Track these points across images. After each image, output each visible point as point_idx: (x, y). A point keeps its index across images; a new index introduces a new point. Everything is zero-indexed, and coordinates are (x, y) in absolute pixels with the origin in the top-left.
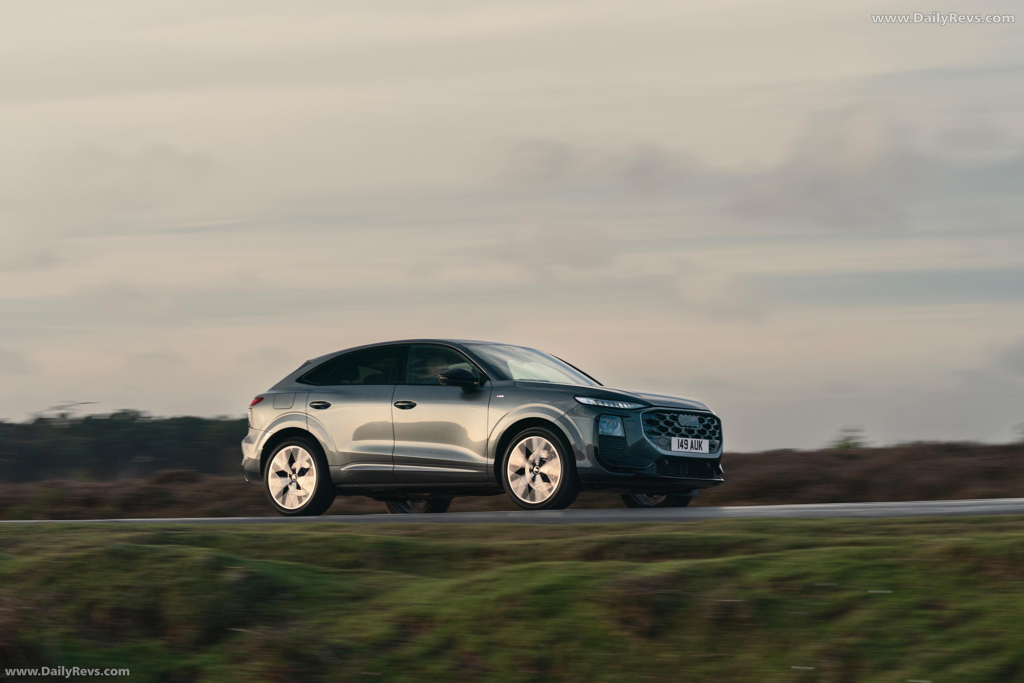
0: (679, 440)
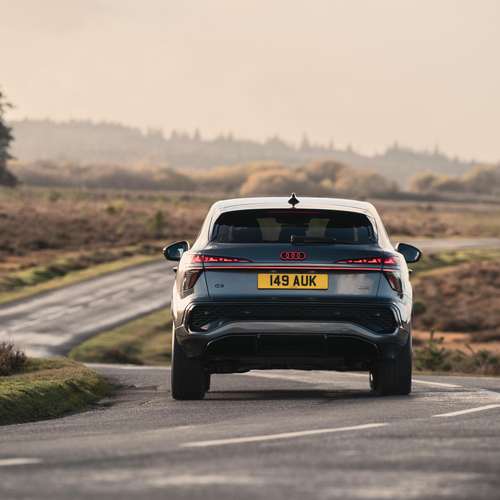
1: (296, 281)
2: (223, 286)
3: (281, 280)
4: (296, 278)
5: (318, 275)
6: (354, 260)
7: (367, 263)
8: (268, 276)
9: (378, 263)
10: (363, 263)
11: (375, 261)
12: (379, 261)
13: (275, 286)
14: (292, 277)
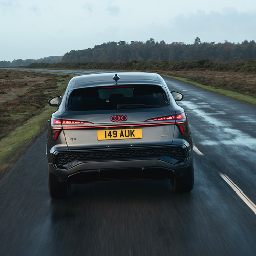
1: (122, 134)
2: (75, 139)
3: (112, 134)
4: (122, 132)
5: (135, 129)
6: (157, 118)
7: (166, 120)
8: (103, 131)
9: (172, 119)
10: (163, 120)
11: (170, 118)
12: (173, 117)
13: (108, 138)
14: (119, 131)
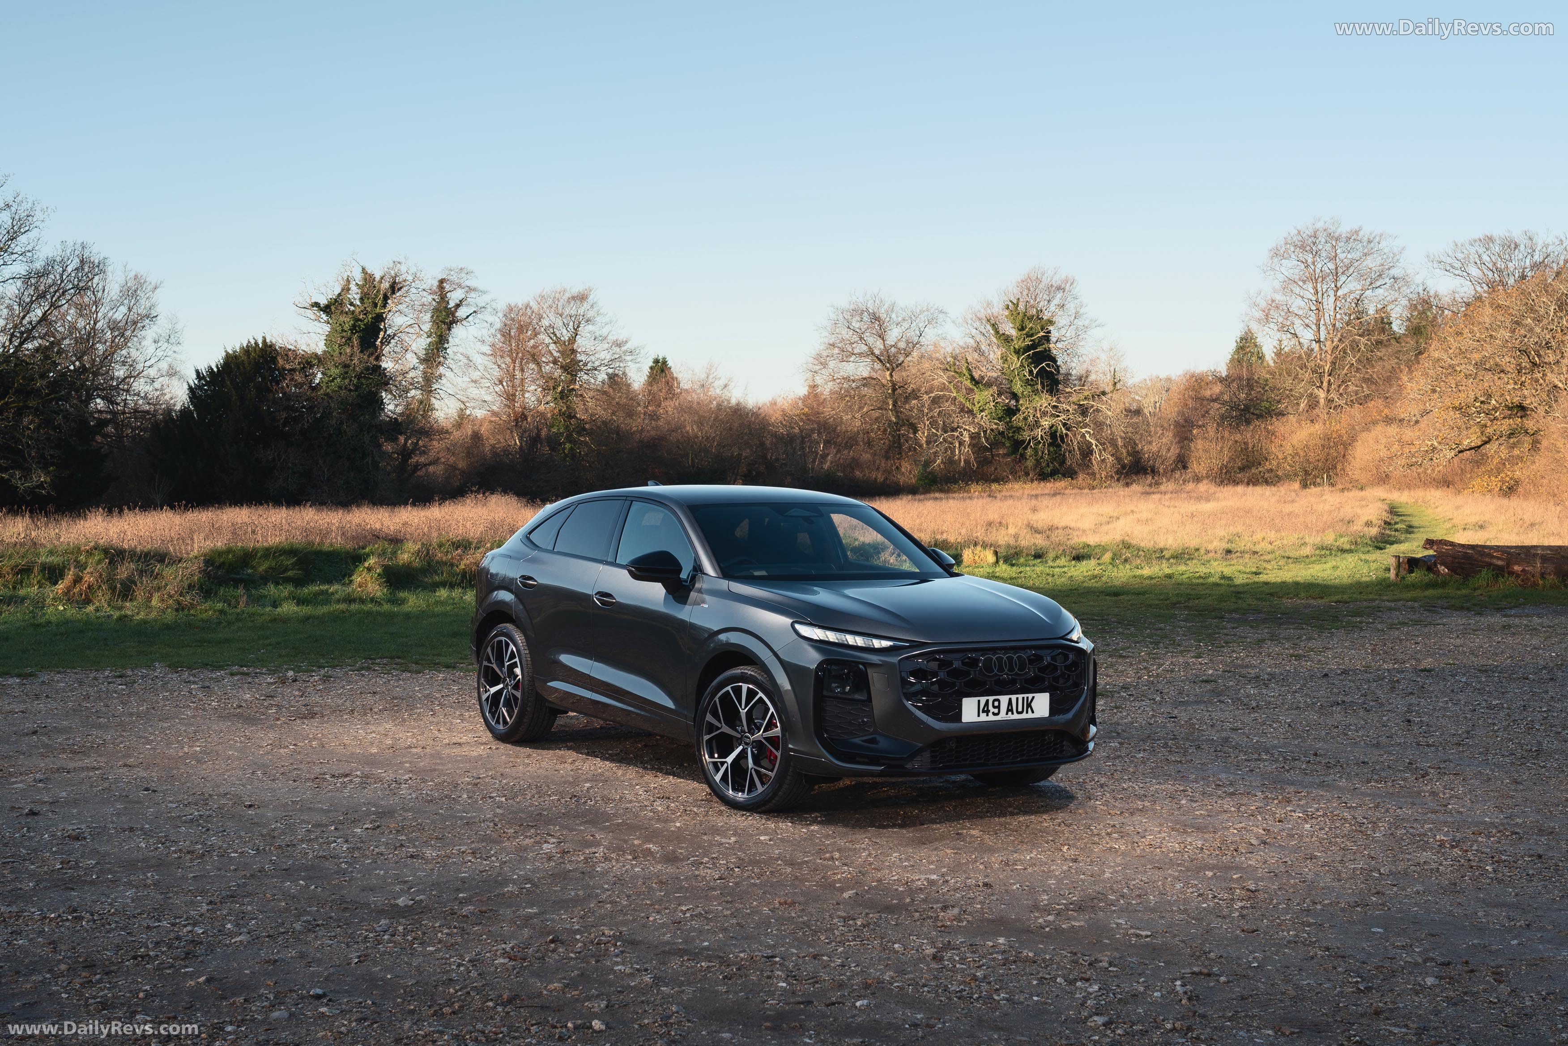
0: (979, 701)
